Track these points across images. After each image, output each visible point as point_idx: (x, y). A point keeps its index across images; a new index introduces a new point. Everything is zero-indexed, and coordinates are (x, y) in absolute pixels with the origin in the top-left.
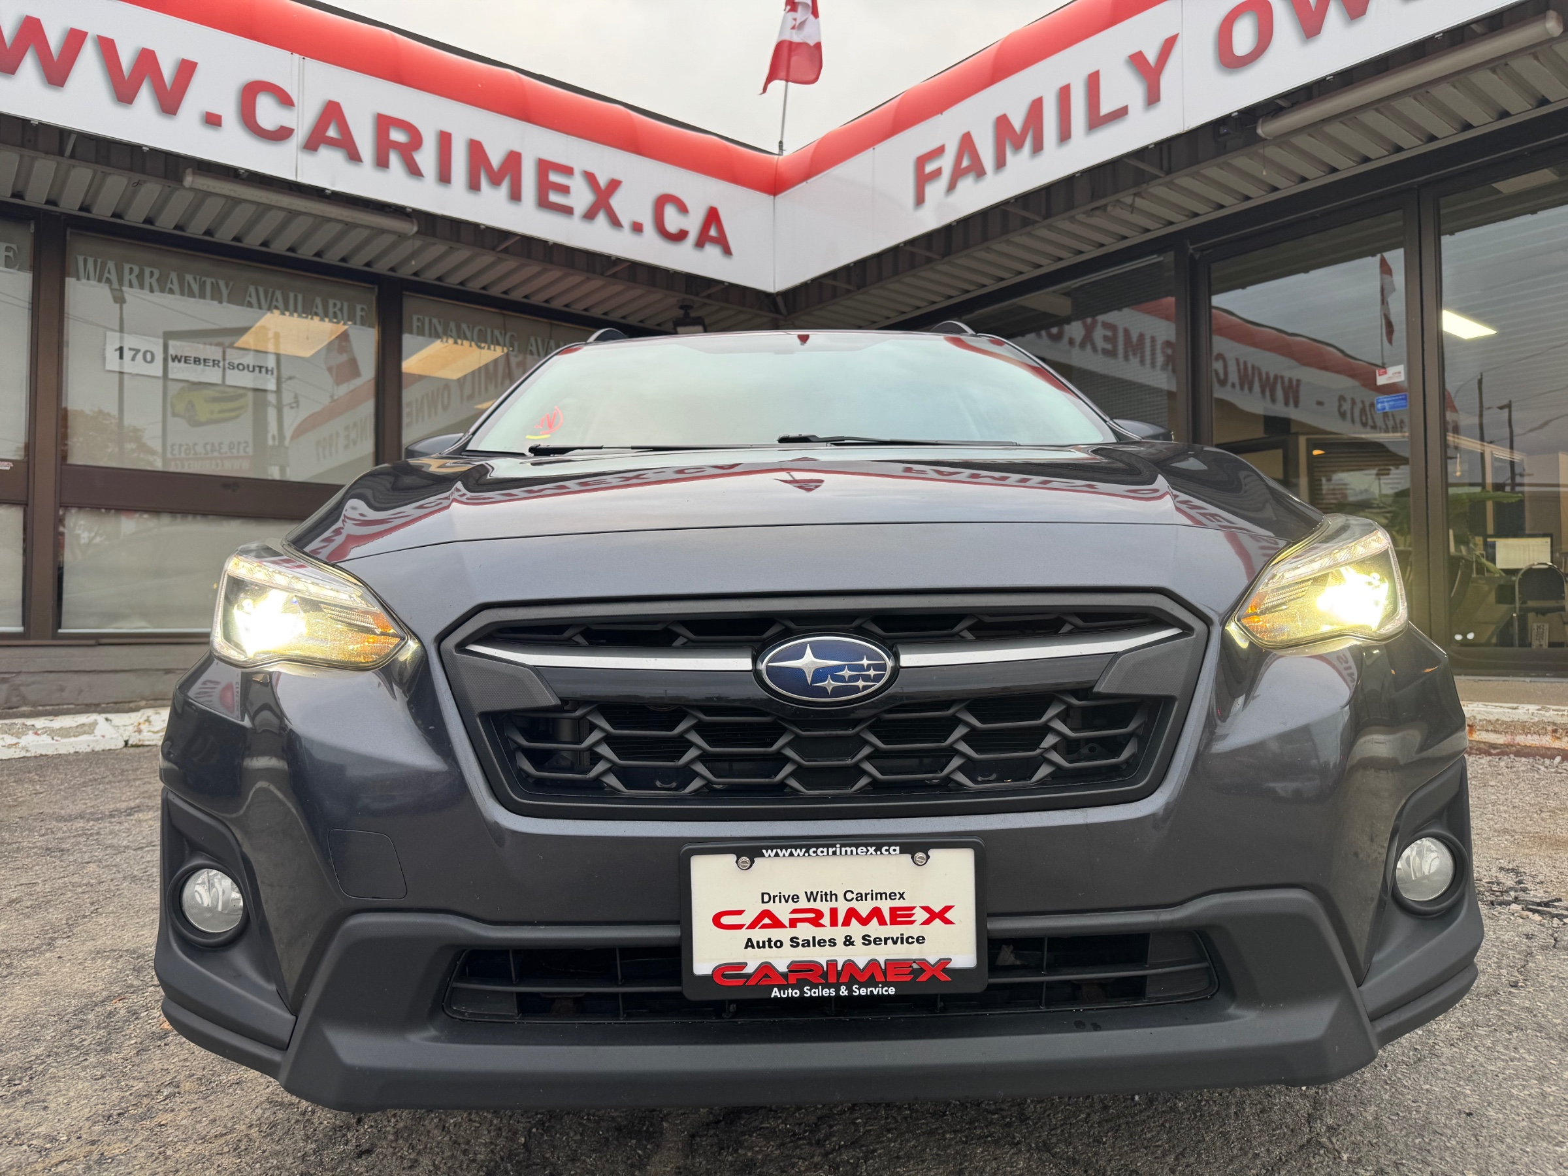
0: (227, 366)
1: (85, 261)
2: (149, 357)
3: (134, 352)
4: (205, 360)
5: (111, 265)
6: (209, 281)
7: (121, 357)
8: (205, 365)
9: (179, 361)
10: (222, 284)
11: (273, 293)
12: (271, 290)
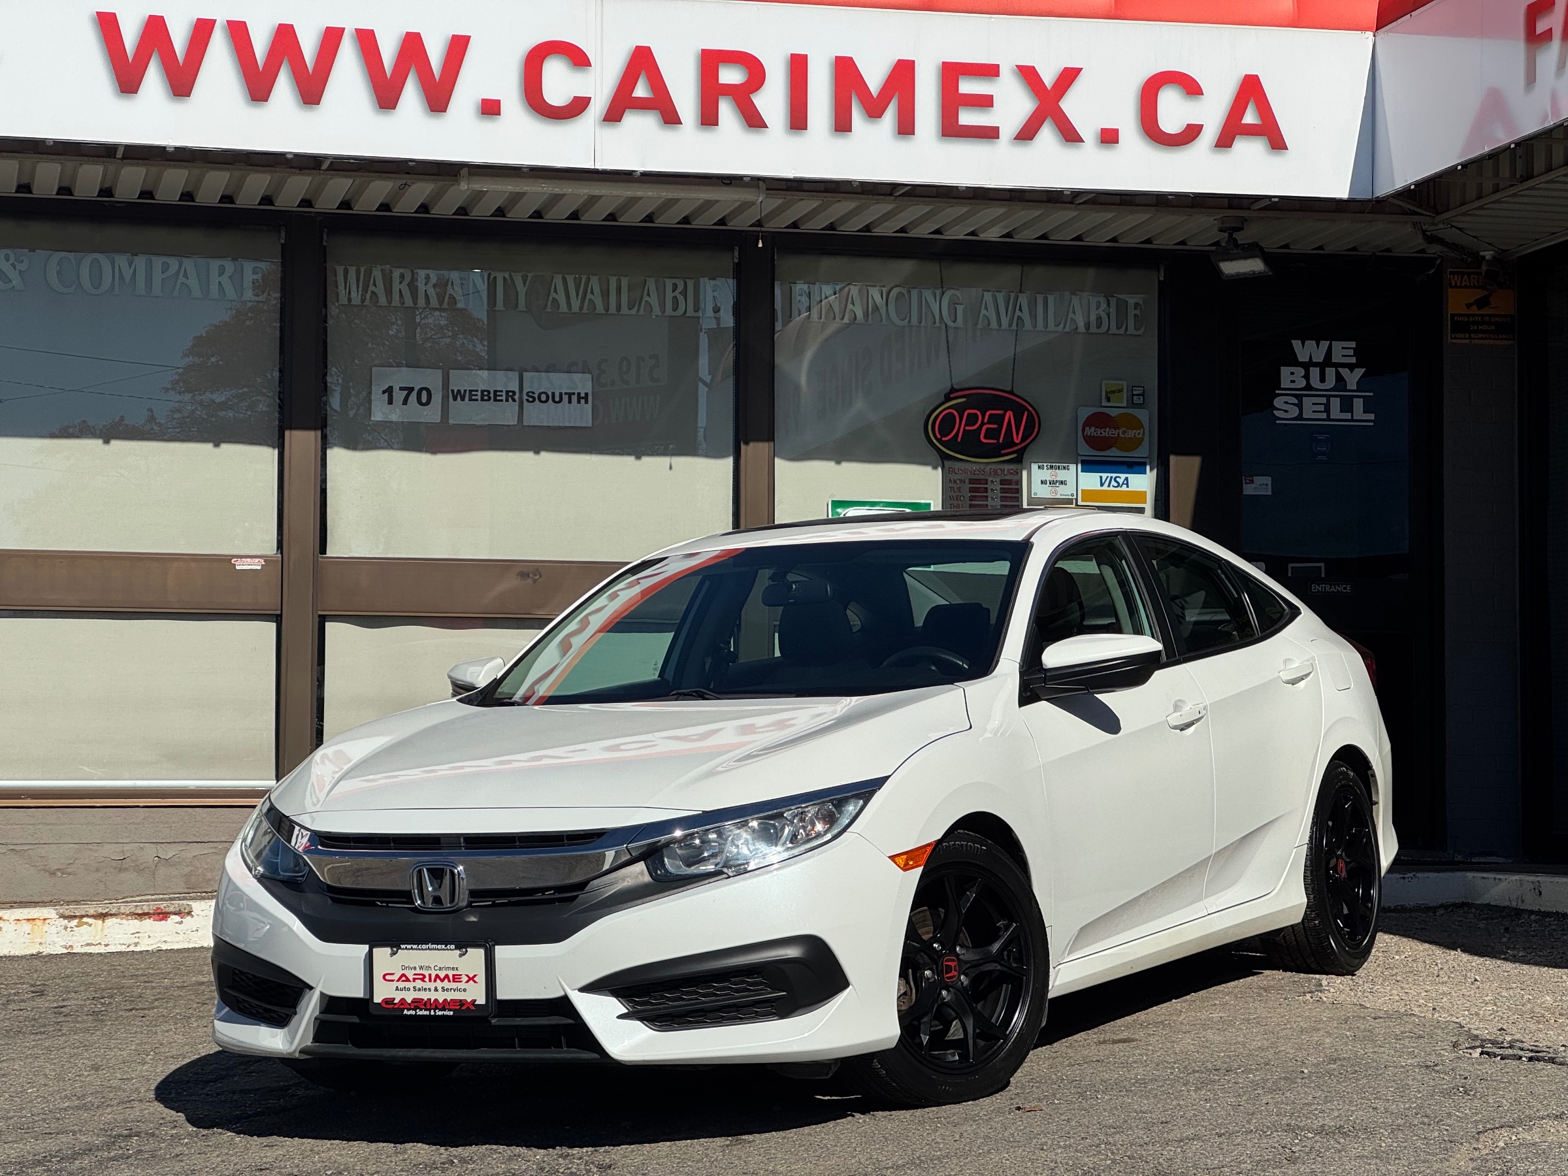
0: (525, 397)
1: (346, 272)
2: (424, 400)
3: (406, 392)
4: (495, 392)
5: (377, 273)
6: (500, 277)
7: (390, 402)
8: (495, 400)
9: (463, 399)
10: (518, 279)
11: (588, 280)
12: (584, 278)
